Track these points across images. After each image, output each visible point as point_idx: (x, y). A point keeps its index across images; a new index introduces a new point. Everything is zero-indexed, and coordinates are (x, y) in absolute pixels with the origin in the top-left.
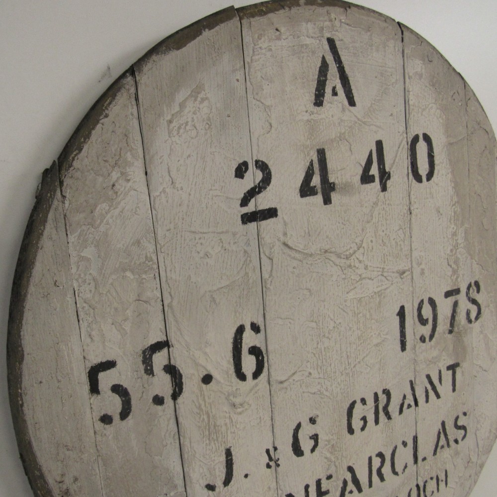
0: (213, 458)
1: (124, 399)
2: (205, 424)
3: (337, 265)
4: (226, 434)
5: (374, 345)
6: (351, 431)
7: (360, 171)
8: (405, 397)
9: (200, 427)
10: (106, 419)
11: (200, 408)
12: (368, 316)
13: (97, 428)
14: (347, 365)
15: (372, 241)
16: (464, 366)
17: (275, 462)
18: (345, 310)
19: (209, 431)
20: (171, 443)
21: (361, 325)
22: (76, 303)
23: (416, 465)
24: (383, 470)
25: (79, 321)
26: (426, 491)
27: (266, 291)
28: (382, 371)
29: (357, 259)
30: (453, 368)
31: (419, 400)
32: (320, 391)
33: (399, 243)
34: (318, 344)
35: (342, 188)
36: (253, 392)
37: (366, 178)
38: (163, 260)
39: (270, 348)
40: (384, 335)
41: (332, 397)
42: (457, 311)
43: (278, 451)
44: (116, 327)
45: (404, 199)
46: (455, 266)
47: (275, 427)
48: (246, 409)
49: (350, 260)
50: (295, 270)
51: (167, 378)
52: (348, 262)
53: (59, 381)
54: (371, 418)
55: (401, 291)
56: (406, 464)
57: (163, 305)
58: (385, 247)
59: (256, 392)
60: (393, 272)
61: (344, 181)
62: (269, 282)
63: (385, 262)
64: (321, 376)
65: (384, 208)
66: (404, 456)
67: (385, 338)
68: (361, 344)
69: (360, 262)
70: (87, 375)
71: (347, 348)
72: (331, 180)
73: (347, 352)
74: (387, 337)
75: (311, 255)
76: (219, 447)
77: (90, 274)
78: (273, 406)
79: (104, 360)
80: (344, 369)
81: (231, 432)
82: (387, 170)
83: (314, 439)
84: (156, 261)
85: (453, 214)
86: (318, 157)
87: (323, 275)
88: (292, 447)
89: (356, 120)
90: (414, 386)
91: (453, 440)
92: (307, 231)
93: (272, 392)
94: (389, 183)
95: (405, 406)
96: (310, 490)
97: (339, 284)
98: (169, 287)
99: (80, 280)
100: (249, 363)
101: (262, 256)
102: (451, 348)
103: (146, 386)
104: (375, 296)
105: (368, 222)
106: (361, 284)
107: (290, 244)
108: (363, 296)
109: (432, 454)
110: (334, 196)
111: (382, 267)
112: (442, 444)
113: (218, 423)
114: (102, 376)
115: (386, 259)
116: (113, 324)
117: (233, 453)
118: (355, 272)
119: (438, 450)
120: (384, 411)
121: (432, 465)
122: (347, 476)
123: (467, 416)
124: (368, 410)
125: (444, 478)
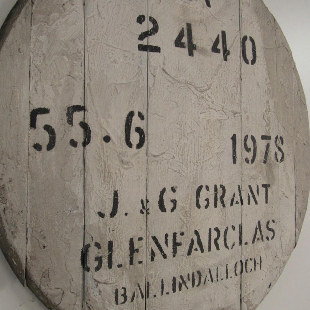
0: (105, 195)
1: (51, 136)
2: (102, 168)
3: (195, 94)
4: (115, 180)
5: (216, 153)
6: (198, 206)
7: (211, 44)
8: (234, 195)
9: (98, 169)
10: (37, 147)
11: (100, 156)
12: (213, 133)
13: (31, 152)
14: (198, 160)
15: (217, 87)
16: (273, 188)
17: (147, 211)
18: (198, 123)
19: (104, 175)
20: (78, 176)
21: (208, 137)
22: (30, 66)
23: (240, 246)
24: (219, 242)
25: (30, 77)
26: (247, 267)
27: (149, 95)
28: (220, 172)
29: (208, 95)
30: (266, 186)
31: (243, 201)
32: (179, 171)
33: (234, 95)
34: (180, 139)
35: (200, 50)
36: (136, 157)
37: (215, 49)
38: (88, 56)
39: (149, 132)
40: (222, 149)
41: (187, 178)
42: (269, 150)
43: (149, 203)
44: (53, 88)
45: (238, 70)
46: (268, 121)
47: (148, 185)
48: (130, 167)
49: (203, 94)
50: (168, 88)
51: (81, 130)
53: (11, 111)
54: (212, 201)
55: (234, 124)
56: (234, 243)
57: (84, 84)
58: (225, 94)
59: (138, 158)
60: (230, 111)
61: (202, 46)
62: (152, 89)
63: (224, 103)
64: (181, 162)
65: (225, 70)
66: (233, 236)
67: (223, 151)
68: (208, 149)
69: (209, 97)
70: (30, 114)
71: (198, 149)
72: (194, 43)
73: (198, 151)
75: (179, 82)
76: (110, 187)
77: (42, 51)
78: (148, 171)
79: (42, 107)
80: (196, 162)
81: (119, 180)
82: (228, 49)
83: (173, 202)
84: (83, 55)
85: (267, 90)
86: (187, 27)
87: (185, 97)
88: (159, 203)
89: (211, 15)
90: (240, 189)
91: (265, 237)
92: (177, 67)
93: (148, 161)
94: (228, 57)
95: (235, 202)
96: (168, 238)
97: (195, 106)
98: (90, 73)
99: (35, 53)
100: (135, 138)
101: (149, 72)
102: (265, 173)
103: (67, 131)
104: (217, 122)
105: (215, 75)
106: (209, 111)
107: (167, 70)
108: (210, 119)
109: (252, 242)
110: (195, 52)
111: (223, 105)
112: (258, 237)
113: (111, 171)
114: (39, 117)
116: (51, 85)
117: (119, 195)
118: (206, 102)
119: (256, 240)
120: (220, 200)
121: (251, 250)
122: (194, 237)
123: (275, 223)
124: (210, 195)
125: (259, 262)
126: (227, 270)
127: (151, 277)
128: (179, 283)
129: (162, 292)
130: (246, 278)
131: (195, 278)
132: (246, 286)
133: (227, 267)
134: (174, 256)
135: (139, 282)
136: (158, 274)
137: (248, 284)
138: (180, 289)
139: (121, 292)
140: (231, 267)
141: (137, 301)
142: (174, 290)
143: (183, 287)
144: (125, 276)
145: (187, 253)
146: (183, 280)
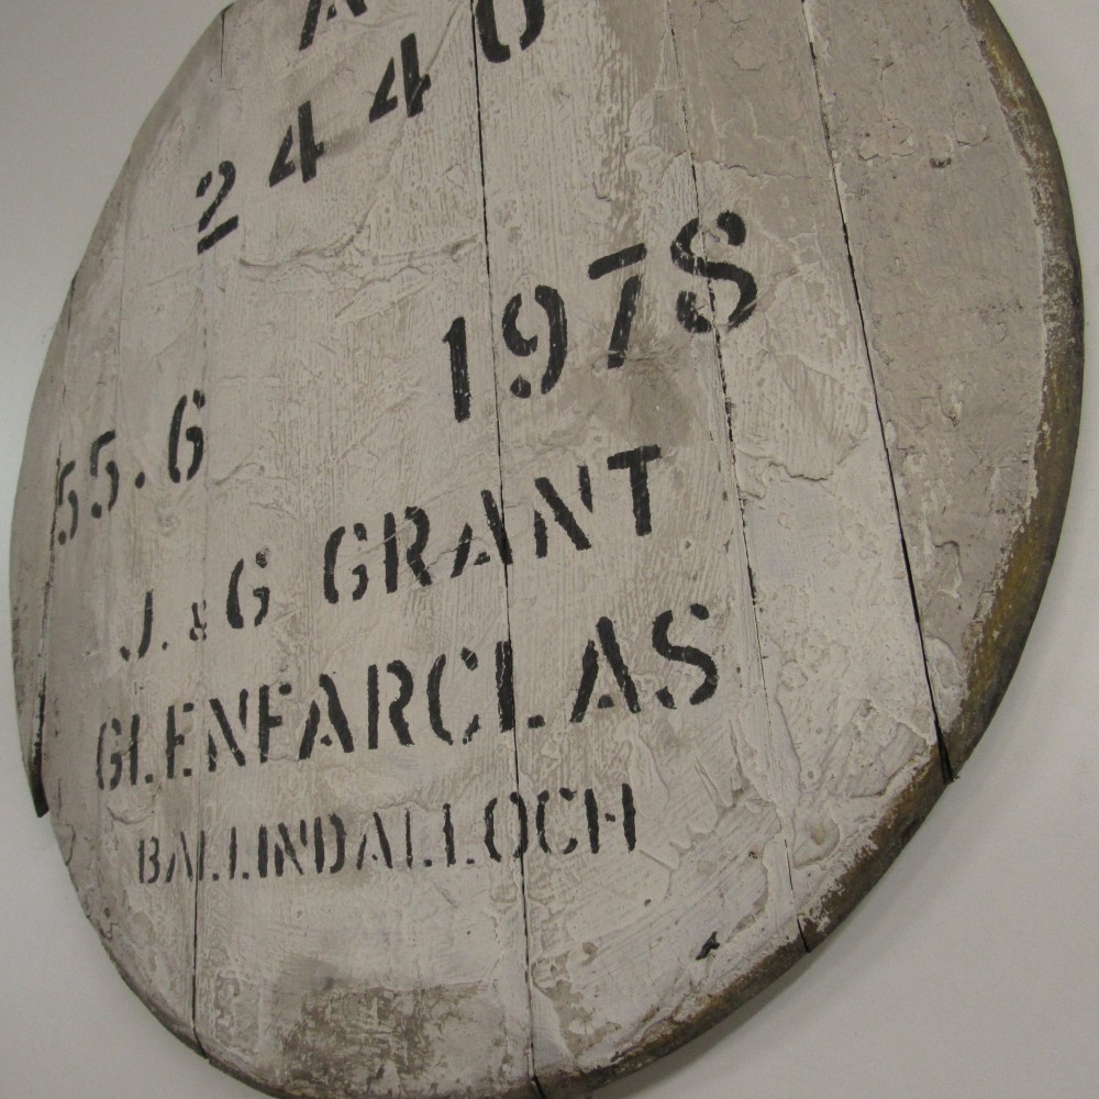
0: (132, 605)
1: (74, 509)
3: (320, 272)
5: (387, 410)
6: (332, 595)
7: (370, 102)
8: (468, 532)
9: (125, 552)
10: (62, 538)
12: (376, 352)
13: (56, 549)
14: (330, 452)
15: (387, 211)
16: (680, 458)
17: (202, 630)
18: (331, 347)
21: (361, 371)
23: (509, 734)
24: (408, 713)
26: (546, 828)
28: (404, 467)
29: (357, 250)
30: (635, 462)
31: (513, 545)
32: (276, 502)
33: (449, 195)
34: (279, 414)
35: (335, 145)
36: (185, 500)
37: (382, 106)
39: (211, 427)
40: (411, 386)
41: (297, 517)
43: (207, 609)
45: (464, 108)
46: (621, 195)
47: (207, 563)
48: (175, 529)
49: (343, 255)
51: (108, 481)
52: (338, 261)
54: (377, 572)
55: (453, 288)
56: (476, 718)
58: (416, 212)
59: (189, 501)
60: (435, 254)
61: (339, 132)
63: (415, 240)
64: (282, 473)
66: (470, 693)
67: (413, 393)
68: (359, 408)
69: (363, 254)
70: (59, 481)
71: (331, 419)
72: (317, 141)
73: (331, 428)
74: (420, 389)
75: (276, 267)
76: (140, 587)
78: (208, 525)
79: (69, 462)
80: (323, 461)
82: (422, 74)
83: (259, 596)
87: (294, 293)
88: (226, 605)
90: (497, 506)
91: (651, 694)
94: (427, 96)
95: (472, 556)
96: (249, 702)
100: (186, 455)
102: (623, 404)
104: (391, 310)
105: (380, 179)
106: (365, 294)
107: (247, 260)
108: (367, 315)
109: (569, 716)
110: (319, 162)
111: (410, 249)
112: (606, 692)
114: (66, 481)
115: (418, 234)
117: (154, 601)
118: (352, 274)
119: (592, 706)
120: (409, 562)
121: (565, 748)
122: (319, 698)
123: (710, 621)
124: (368, 552)
125: (619, 812)
126: (448, 829)
127: (210, 819)
128: (277, 847)
129: (233, 867)
130: (543, 877)
131: (324, 839)
132: (545, 916)
133: (448, 816)
134: (263, 759)
135: (183, 829)
136: (225, 809)
137: (555, 907)
138: (279, 872)
139: (150, 849)
140: (468, 818)
141: (178, 883)
142: (263, 872)
143: (288, 863)
144: (158, 808)
145: (298, 751)
146: (286, 839)
